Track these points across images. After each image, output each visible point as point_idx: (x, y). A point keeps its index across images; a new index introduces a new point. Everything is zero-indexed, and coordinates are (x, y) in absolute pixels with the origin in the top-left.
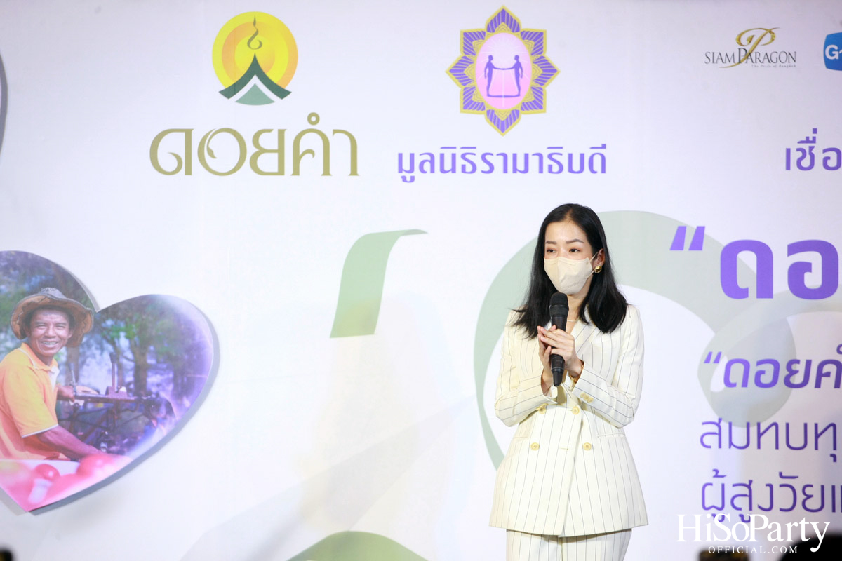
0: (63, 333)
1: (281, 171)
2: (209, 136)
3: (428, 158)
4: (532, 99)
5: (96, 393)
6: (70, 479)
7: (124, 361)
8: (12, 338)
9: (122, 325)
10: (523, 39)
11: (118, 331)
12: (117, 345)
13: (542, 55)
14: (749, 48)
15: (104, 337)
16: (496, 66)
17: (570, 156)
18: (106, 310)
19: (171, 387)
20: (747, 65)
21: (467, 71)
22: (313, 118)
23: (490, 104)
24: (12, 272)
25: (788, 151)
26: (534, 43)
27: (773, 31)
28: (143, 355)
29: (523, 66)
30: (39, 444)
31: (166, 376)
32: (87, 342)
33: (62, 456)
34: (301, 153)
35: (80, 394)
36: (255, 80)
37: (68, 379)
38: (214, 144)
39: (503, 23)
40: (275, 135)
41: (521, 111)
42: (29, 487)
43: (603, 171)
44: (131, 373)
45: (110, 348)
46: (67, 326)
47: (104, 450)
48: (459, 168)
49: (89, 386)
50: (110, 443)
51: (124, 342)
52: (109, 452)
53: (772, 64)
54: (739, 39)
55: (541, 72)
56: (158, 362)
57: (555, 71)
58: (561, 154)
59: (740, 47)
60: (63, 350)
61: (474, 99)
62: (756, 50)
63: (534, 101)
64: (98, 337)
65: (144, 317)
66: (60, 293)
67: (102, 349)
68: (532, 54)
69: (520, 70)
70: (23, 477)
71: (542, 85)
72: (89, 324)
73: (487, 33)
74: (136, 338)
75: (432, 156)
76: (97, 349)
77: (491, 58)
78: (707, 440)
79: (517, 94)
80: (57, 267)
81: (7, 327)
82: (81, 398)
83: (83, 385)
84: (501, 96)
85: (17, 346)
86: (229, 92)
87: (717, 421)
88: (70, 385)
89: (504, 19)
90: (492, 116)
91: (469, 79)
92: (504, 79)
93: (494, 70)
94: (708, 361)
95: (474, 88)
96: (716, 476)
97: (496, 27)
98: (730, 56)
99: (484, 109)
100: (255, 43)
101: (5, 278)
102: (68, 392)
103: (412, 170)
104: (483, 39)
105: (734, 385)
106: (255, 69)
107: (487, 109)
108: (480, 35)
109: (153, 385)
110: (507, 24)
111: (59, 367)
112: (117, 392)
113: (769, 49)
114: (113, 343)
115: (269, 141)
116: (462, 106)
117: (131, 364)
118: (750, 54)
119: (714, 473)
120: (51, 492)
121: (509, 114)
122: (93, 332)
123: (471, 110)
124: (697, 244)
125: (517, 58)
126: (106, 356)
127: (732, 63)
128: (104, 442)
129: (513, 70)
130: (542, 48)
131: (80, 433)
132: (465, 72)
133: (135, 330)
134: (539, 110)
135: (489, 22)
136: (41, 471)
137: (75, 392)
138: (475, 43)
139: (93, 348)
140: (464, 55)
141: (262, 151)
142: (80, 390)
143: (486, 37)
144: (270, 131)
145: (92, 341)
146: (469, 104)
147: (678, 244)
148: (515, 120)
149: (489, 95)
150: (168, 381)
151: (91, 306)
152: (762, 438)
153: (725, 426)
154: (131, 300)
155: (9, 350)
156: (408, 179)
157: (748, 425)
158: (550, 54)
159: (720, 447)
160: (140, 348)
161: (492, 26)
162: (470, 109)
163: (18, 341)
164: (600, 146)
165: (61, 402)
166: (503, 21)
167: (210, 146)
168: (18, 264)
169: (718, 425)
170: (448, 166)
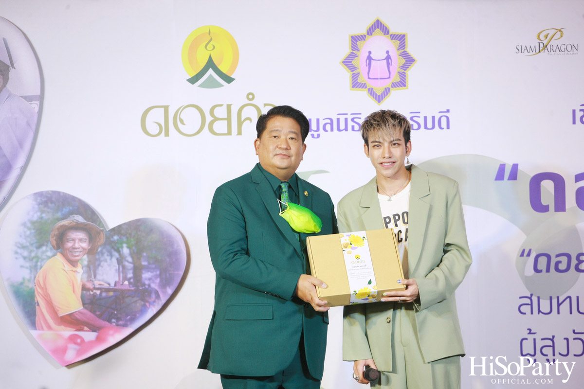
0: (85, 245)
1: (229, 133)
2: (180, 110)
3: (329, 121)
4: (398, 80)
5: (108, 285)
6: (92, 344)
7: (126, 263)
8: (51, 249)
9: (125, 239)
10: (392, 39)
11: (122, 243)
12: (121, 252)
13: (405, 50)
14: (545, 42)
15: (113, 248)
16: (374, 58)
17: (425, 118)
18: (113, 229)
19: (158, 280)
20: (544, 54)
21: (354, 62)
22: (251, 96)
23: (370, 84)
24: (50, 205)
25: (574, 111)
26: (399, 42)
27: (562, 30)
28: (139, 259)
29: (392, 57)
30: (71, 321)
31: (155, 273)
32: (101, 251)
33: (86, 328)
34: (242, 120)
35: (97, 286)
36: (211, 72)
37: (89, 276)
38: (183, 116)
39: (378, 29)
40: (225, 108)
41: (391, 88)
42: (64, 350)
43: (448, 127)
44: (131, 271)
45: (116, 255)
46: (88, 241)
47: (114, 324)
48: (350, 128)
49: (103, 280)
50: (118, 319)
51: (126, 251)
52: (117, 325)
53: (561, 53)
54: (539, 36)
55: (405, 61)
56: (149, 263)
57: (414, 60)
58: (419, 117)
59: (540, 41)
60: (85, 257)
61: (359, 81)
62: (550, 44)
63: (400, 81)
64: (108, 247)
65: (139, 233)
66: (82, 218)
67: (111, 256)
68: (398, 50)
69: (390, 60)
70: (61, 343)
71: (405, 70)
72: (102, 239)
73: (367, 36)
74: (134, 248)
75: (331, 120)
76: (108, 255)
77: (370, 53)
78: (523, 309)
79: (388, 76)
80: (80, 201)
81: (47, 242)
82: (98, 289)
83: (99, 280)
84: (378, 79)
85: (55, 255)
86: (193, 80)
87: (529, 296)
88: (91, 280)
89: (378, 26)
90: (371, 92)
91: (356, 68)
92: (379, 67)
93: (372, 61)
94: (522, 255)
95: (359, 73)
96: (530, 333)
97: (373, 32)
98: (533, 48)
99: (366, 87)
100: (210, 47)
101: (46, 209)
102: (89, 285)
103: (318, 130)
104: (365, 40)
105: (541, 271)
106: (211, 64)
107: (368, 87)
108: (363, 38)
109: (146, 279)
110: (381, 30)
111: (82, 268)
112: (122, 284)
113: (559, 43)
114: (118, 251)
115: (221, 113)
116: (351, 86)
117: (131, 266)
118: (546, 46)
119: (528, 331)
120: (79, 353)
121: (383, 91)
122: (105, 244)
123: (357, 89)
124: (514, 176)
125: (388, 52)
126: (114, 260)
127: (534, 52)
128: (114, 318)
129: (385, 61)
130: (404, 46)
131: (98, 313)
132: (352, 63)
133: (133, 242)
134: (404, 87)
135: (368, 28)
136: (72, 339)
137: (94, 285)
138: (359, 43)
139: (105, 255)
140: (352, 51)
141: (216, 119)
142: (97, 283)
143: (366, 39)
144: (221, 105)
145: (104, 250)
146: (356, 84)
147: (500, 176)
148: (387, 94)
149: (369, 78)
150: (156, 277)
151: (103, 226)
152: (561, 307)
153: (535, 299)
154: (130, 222)
155: (49, 258)
156: (316, 136)
157: (551, 298)
158: (410, 49)
159: (532, 313)
160: (136, 254)
161: (370, 31)
162: (357, 87)
163: (55, 251)
164: (446, 111)
165: (85, 292)
166: (378, 27)
167: (181, 117)
168: (53, 199)
169: (530, 298)
170: (342, 127)
